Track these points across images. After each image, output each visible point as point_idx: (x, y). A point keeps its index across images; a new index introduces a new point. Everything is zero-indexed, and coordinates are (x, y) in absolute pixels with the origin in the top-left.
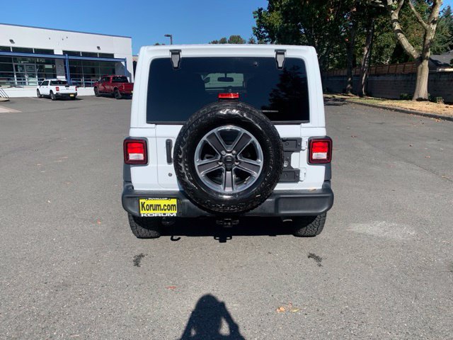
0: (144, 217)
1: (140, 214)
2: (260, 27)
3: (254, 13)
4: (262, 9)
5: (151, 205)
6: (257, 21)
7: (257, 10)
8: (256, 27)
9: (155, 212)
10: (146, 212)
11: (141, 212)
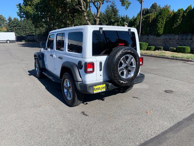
0: (95, 93)
1: (93, 93)
2: (21, 12)
3: (17, 5)
4: (21, 4)
5: (97, 88)
6: (19, 9)
7: (18, 4)
8: (19, 12)
9: (98, 91)
10: (95, 91)
11: (94, 92)
